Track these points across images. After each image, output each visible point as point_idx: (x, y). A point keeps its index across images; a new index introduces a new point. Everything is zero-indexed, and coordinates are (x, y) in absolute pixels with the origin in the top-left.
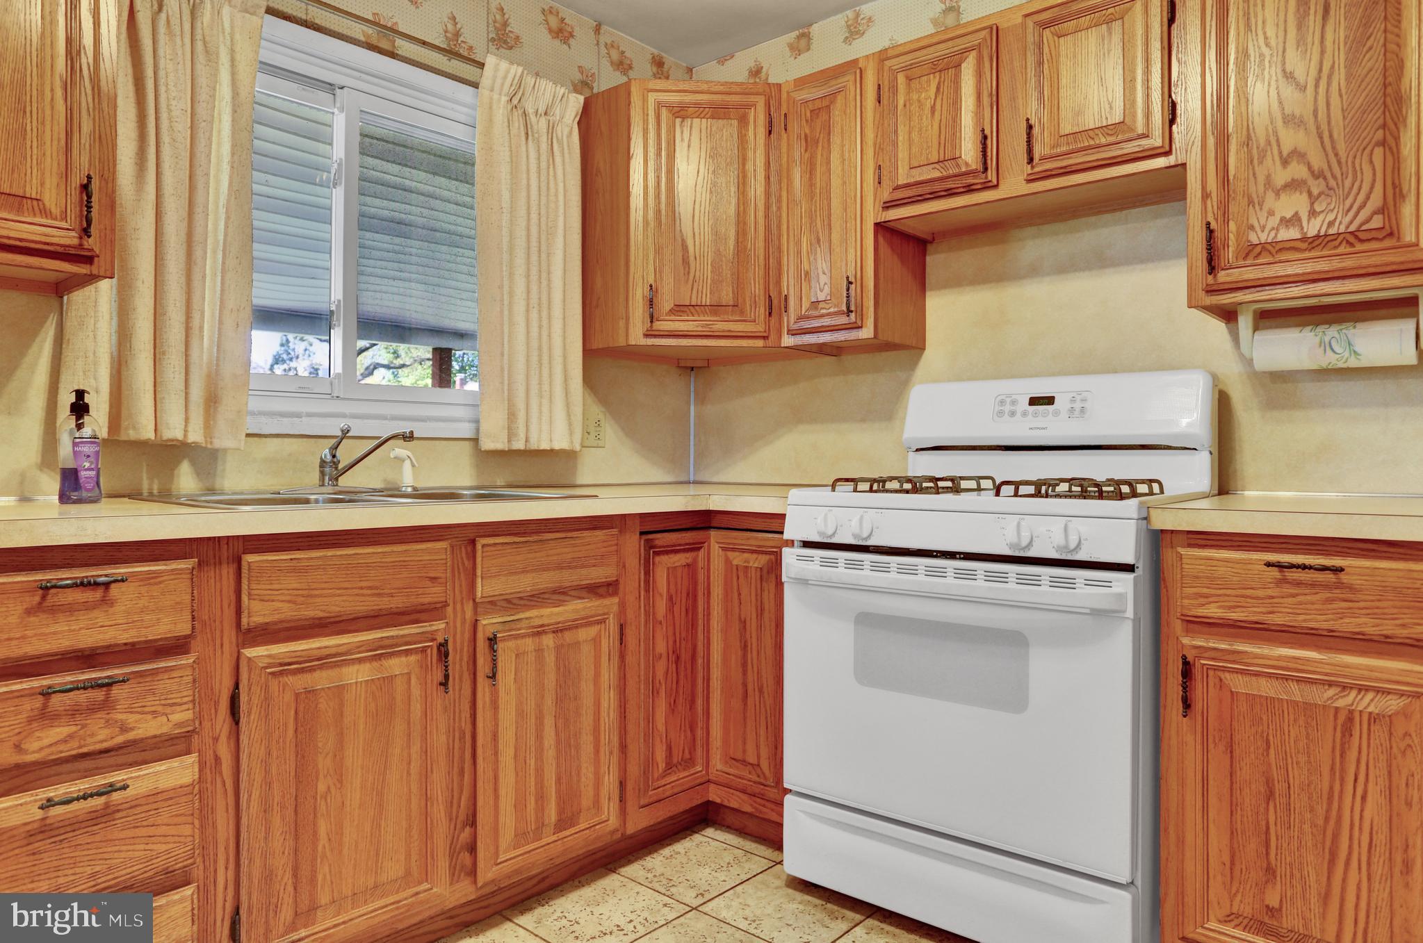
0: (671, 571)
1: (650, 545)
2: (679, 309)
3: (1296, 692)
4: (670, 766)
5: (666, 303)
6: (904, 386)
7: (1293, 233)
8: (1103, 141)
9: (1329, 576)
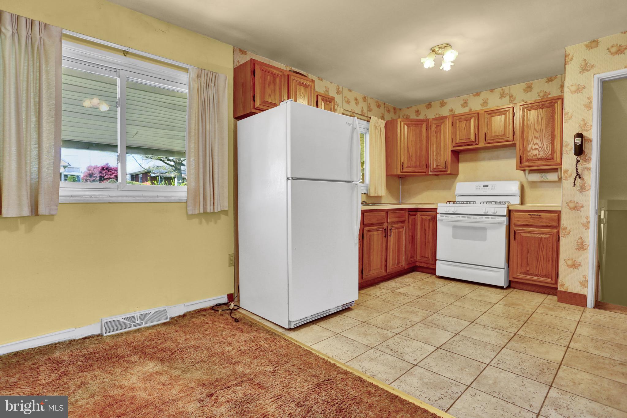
0: (412, 219)
1: (409, 214)
2: (408, 167)
3: (533, 235)
4: (411, 257)
5: (405, 166)
6: (453, 182)
7: (536, 158)
8: (500, 138)
9: (539, 216)
